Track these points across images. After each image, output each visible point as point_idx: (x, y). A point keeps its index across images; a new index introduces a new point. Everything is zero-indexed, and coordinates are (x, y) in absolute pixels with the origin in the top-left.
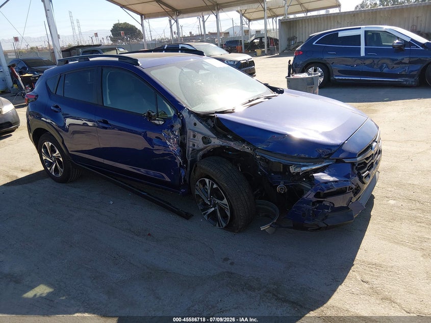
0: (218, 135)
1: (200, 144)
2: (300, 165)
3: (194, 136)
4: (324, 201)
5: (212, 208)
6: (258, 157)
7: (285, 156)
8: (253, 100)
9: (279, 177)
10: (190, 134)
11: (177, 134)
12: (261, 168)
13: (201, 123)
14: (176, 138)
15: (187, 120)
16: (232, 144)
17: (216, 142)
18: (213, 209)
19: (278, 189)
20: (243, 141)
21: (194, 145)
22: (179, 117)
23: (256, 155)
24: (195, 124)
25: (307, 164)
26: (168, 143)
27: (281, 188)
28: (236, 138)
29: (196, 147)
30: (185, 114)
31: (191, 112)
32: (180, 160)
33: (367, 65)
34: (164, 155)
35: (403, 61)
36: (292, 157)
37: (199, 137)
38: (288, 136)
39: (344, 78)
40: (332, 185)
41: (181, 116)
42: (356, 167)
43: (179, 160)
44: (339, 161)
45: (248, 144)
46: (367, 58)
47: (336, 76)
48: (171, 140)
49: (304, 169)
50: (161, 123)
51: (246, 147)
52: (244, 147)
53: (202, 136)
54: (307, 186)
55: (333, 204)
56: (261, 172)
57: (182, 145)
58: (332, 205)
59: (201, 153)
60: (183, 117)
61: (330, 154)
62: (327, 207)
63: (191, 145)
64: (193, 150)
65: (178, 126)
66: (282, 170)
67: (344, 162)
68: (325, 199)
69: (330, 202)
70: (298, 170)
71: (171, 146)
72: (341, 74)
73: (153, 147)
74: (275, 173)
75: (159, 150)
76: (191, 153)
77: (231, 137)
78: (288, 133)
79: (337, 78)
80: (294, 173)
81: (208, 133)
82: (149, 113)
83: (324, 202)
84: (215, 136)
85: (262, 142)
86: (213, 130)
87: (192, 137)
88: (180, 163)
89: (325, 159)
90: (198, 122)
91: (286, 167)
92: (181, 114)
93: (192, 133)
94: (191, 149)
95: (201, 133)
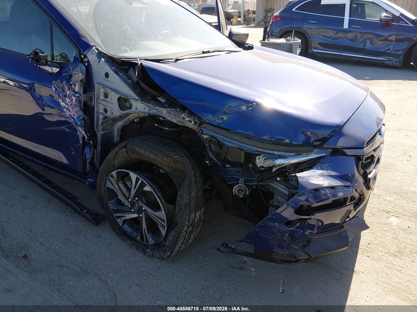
0: (143, 96)
1: (115, 110)
2: (274, 155)
3: (106, 96)
4: (310, 219)
5: (133, 213)
6: (205, 137)
7: (250, 138)
8: (208, 52)
9: (238, 172)
10: (99, 91)
11: (77, 89)
12: (211, 154)
13: (116, 73)
14: (75, 96)
15: (95, 67)
16: (165, 113)
17: (140, 107)
18: (135, 215)
19: (235, 189)
20: (183, 109)
21: (106, 111)
22: (82, 62)
23: (202, 133)
24: (107, 75)
25: (286, 154)
26: (62, 104)
27: (239, 189)
28: (172, 103)
29: (109, 114)
30: (91, 57)
31: (100, 54)
32: (83, 132)
33: (349, 39)
34: (60, 123)
35: (389, 38)
36: (261, 141)
37: (114, 98)
38: (258, 104)
39: (322, 52)
40: (325, 194)
41: (86, 60)
42: (363, 163)
43: (81, 132)
44: (337, 152)
45: (191, 114)
46: (350, 32)
47: (315, 48)
48: (67, 100)
49: (279, 162)
50: (56, 70)
51: (187, 119)
52: (183, 118)
53: (117, 96)
54: (281, 188)
55: (322, 222)
56: (211, 160)
57: (87, 109)
58: (320, 224)
59: (120, 124)
60: (88, 62)
61: (324, 140)
62: (312, 227)
63: (101, 111)
64: (105, 118)
65: (78, 75)
66: (242, 161)
67: (345, 155)
68: (312, 217)
69: (318, 220)
70: (268, 163)
71: (68, 109)
72: (321, 48)
73: (44, 110)
74: (233, 164)
75: (52, 115)
76: (102, 123)
77: (163, 101)
78: (258, 100)
79: (315, 51)
80: (262, 167)
81: (127, 91)
82: (36, 53)
83: (308, 221)
84: (137, 97)
85: (213, 112)
86: (135, 86)
87: (102, 97)
88: (84, 137)
89: (315, 147)
90: (111, 71)
91: (250, 157)
92: (85, 56)
93: (102, 91)
94: (101, 117)
95: (116, 92)
